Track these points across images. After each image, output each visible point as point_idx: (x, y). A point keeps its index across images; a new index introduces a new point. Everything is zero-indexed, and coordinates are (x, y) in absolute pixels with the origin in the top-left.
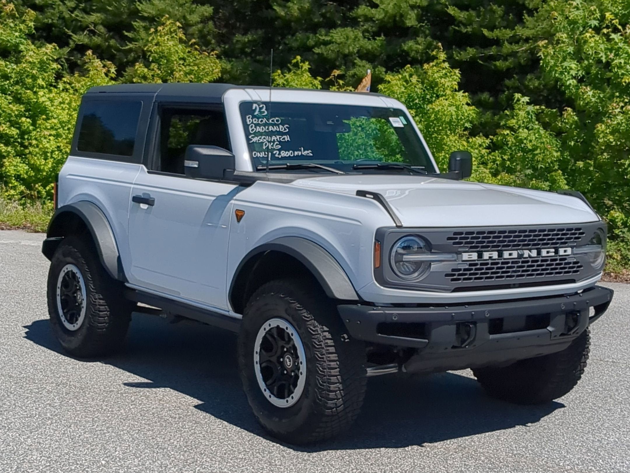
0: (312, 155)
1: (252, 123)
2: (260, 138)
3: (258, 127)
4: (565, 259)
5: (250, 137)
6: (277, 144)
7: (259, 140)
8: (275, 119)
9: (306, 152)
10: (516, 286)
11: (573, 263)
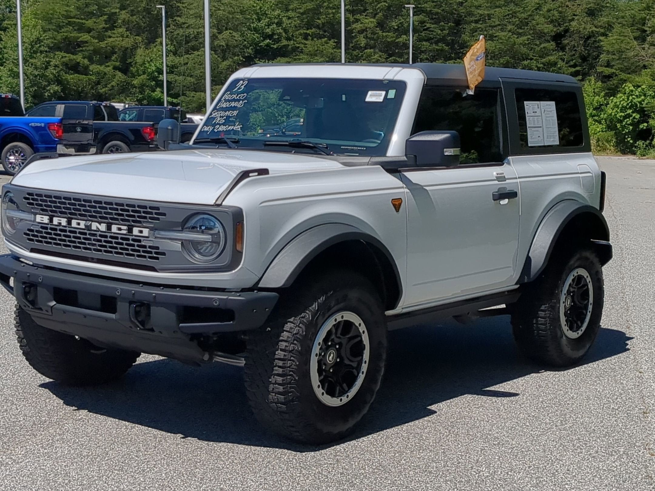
2: (218, 114)
3: (225, 103)
4: (140, 241)
5: (213, 112)
8: (243, 95)
9: (238, 127)
10: (95, 260)
11: (150, 247)
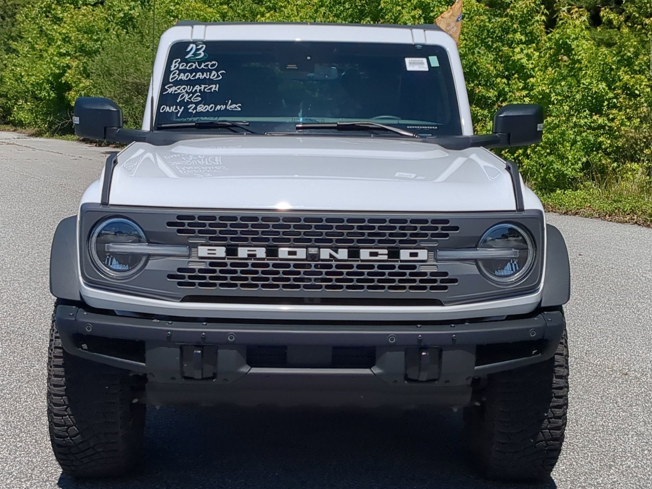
0: (240, 109)
1: (178, 69)
2: (179, 89)
3: (182, 74)
5: (166, 87)
6: (197, 96)
7: (175, 91)
8: (210, 63)
9: (234, 106)
11: (432, 274)
